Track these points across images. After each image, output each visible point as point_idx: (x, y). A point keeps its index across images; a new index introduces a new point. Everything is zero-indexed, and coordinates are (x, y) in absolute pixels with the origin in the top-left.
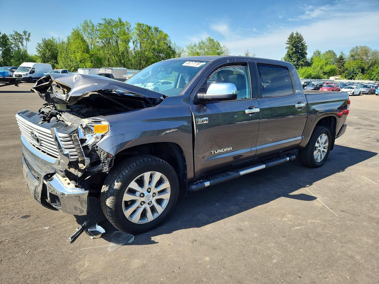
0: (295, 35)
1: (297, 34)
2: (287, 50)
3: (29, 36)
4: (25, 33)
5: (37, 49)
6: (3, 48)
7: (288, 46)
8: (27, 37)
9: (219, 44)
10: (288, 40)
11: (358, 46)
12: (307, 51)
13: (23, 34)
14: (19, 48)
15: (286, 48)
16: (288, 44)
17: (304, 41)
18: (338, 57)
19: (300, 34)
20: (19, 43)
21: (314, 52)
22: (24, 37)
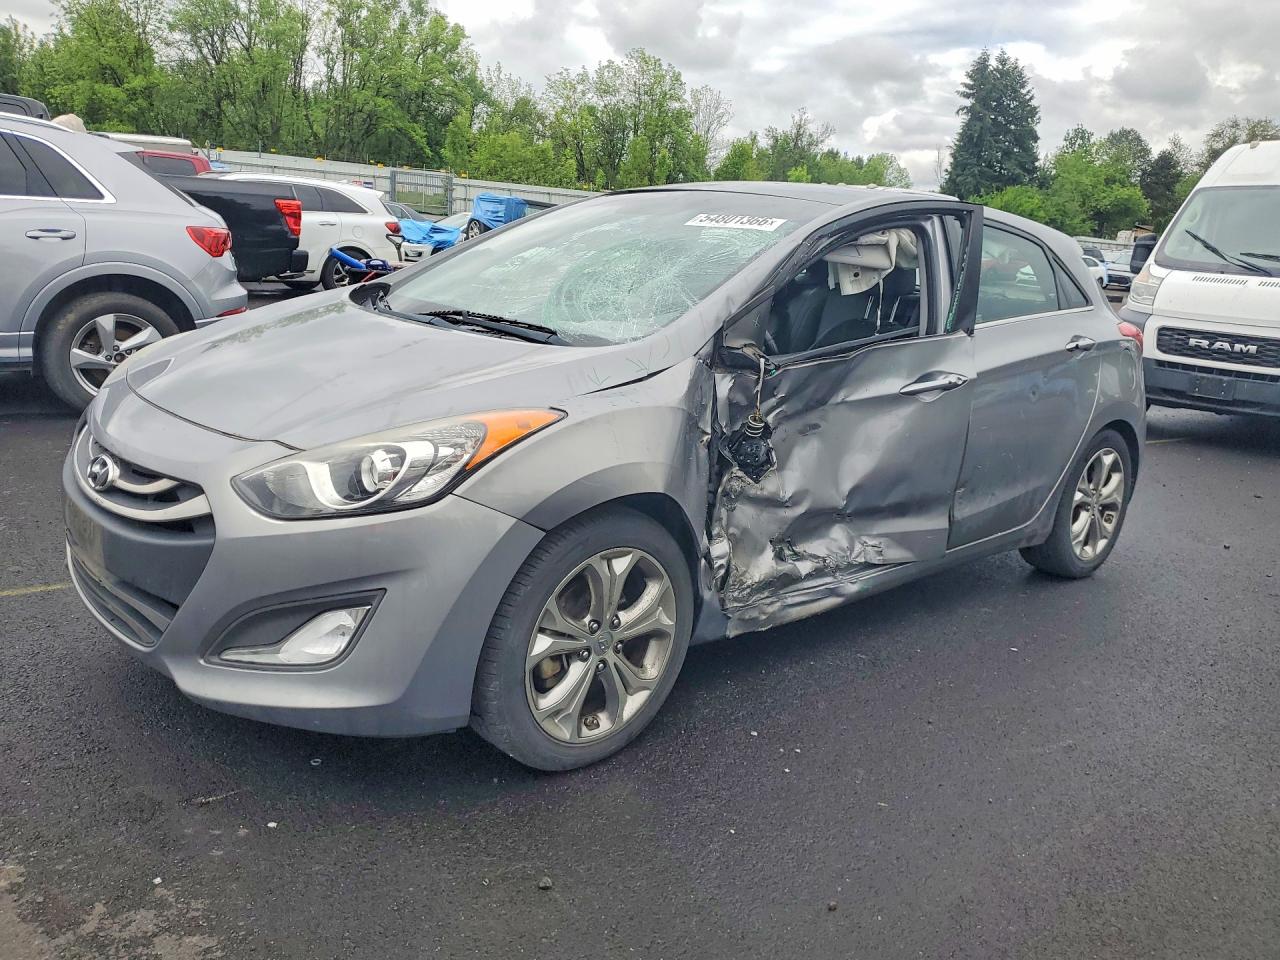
0: (993, 63)
1: (1003, 61)
2: (963, 118)
7: (968, 102)
10: (969, 81)
11: (1241, 118)
12: (1039, 129)
15: (958, 112)
16: (967, 96)
17: (1027, 89)
18: (1155, 154)
19: (1012, 60)
21: (1068, 134)
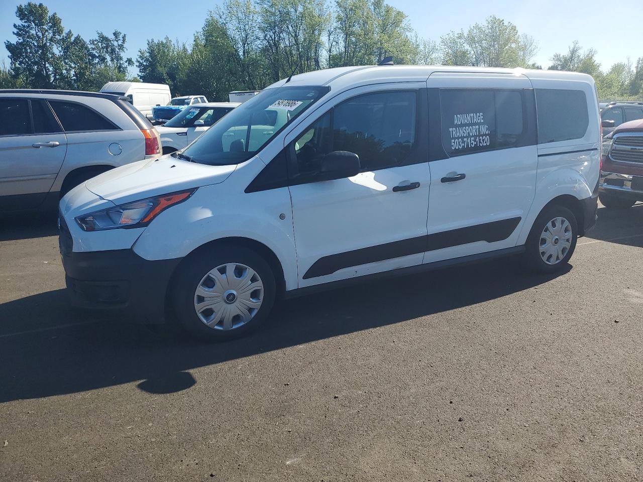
3: (124, 41)
4: (116, 34)
5: (139, 62)
6: (76, 64)
8: (120, 42)
9: (514, 28)
13: (113, 37)
14: (106, 66)
20: (107, 55)
22: (116, 44)
